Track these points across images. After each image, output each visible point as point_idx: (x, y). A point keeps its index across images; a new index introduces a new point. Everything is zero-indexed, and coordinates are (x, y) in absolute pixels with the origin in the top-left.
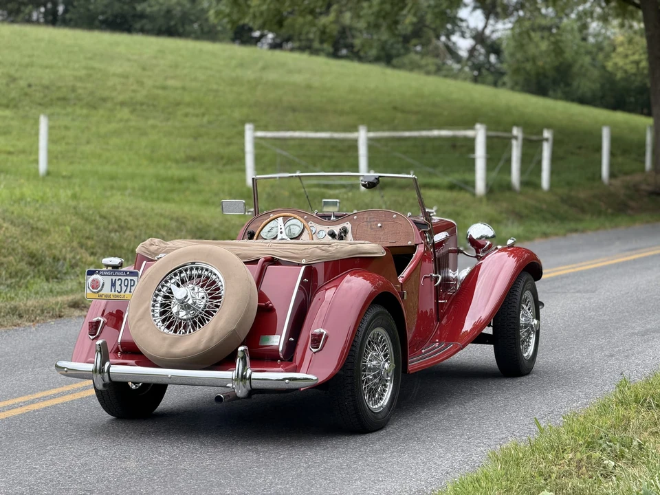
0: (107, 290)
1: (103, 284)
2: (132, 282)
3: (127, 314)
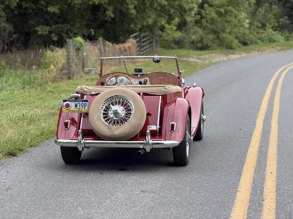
0: (73, 108)
1: (71, 106)
3: (82, 119)
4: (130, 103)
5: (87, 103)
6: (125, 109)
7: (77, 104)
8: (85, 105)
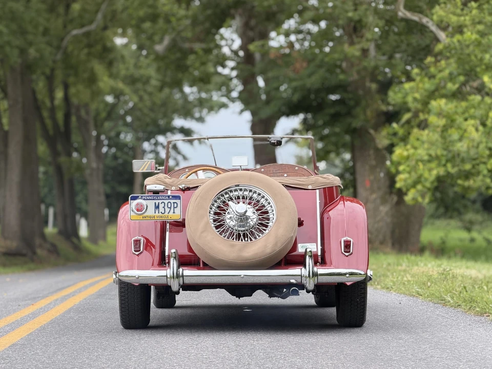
1: (147, 207)
2: (175, 204)
3: (167, 233)
4: (267, 200)
5: (178, 201)
6: (257, 210)
7: (159, 203)
8: (175, 206)
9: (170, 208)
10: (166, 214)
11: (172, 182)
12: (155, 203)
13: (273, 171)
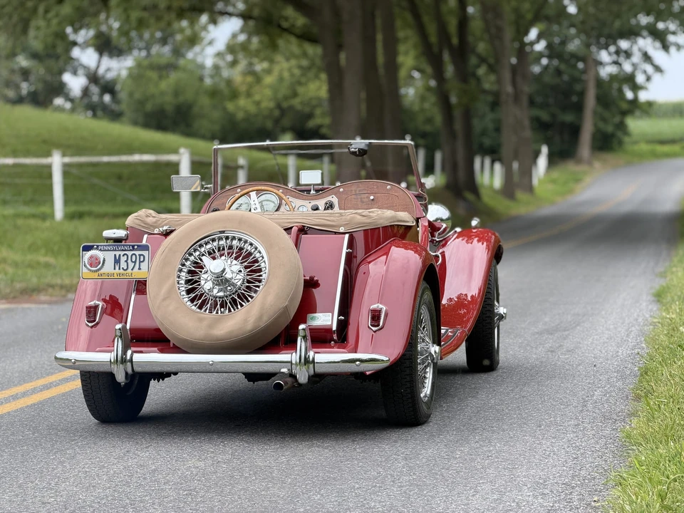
0: (109, 268)
1: (104, 261)
2: (142, 257)
3: (133, 296)
4: (260, 253)
5: (145, 253)
7: (120, 255)
8: (142, 260)
9: (135, 262)
10: (129, 270)
11: (156, 222)
12: (115, 255)
13: (355, 191)
